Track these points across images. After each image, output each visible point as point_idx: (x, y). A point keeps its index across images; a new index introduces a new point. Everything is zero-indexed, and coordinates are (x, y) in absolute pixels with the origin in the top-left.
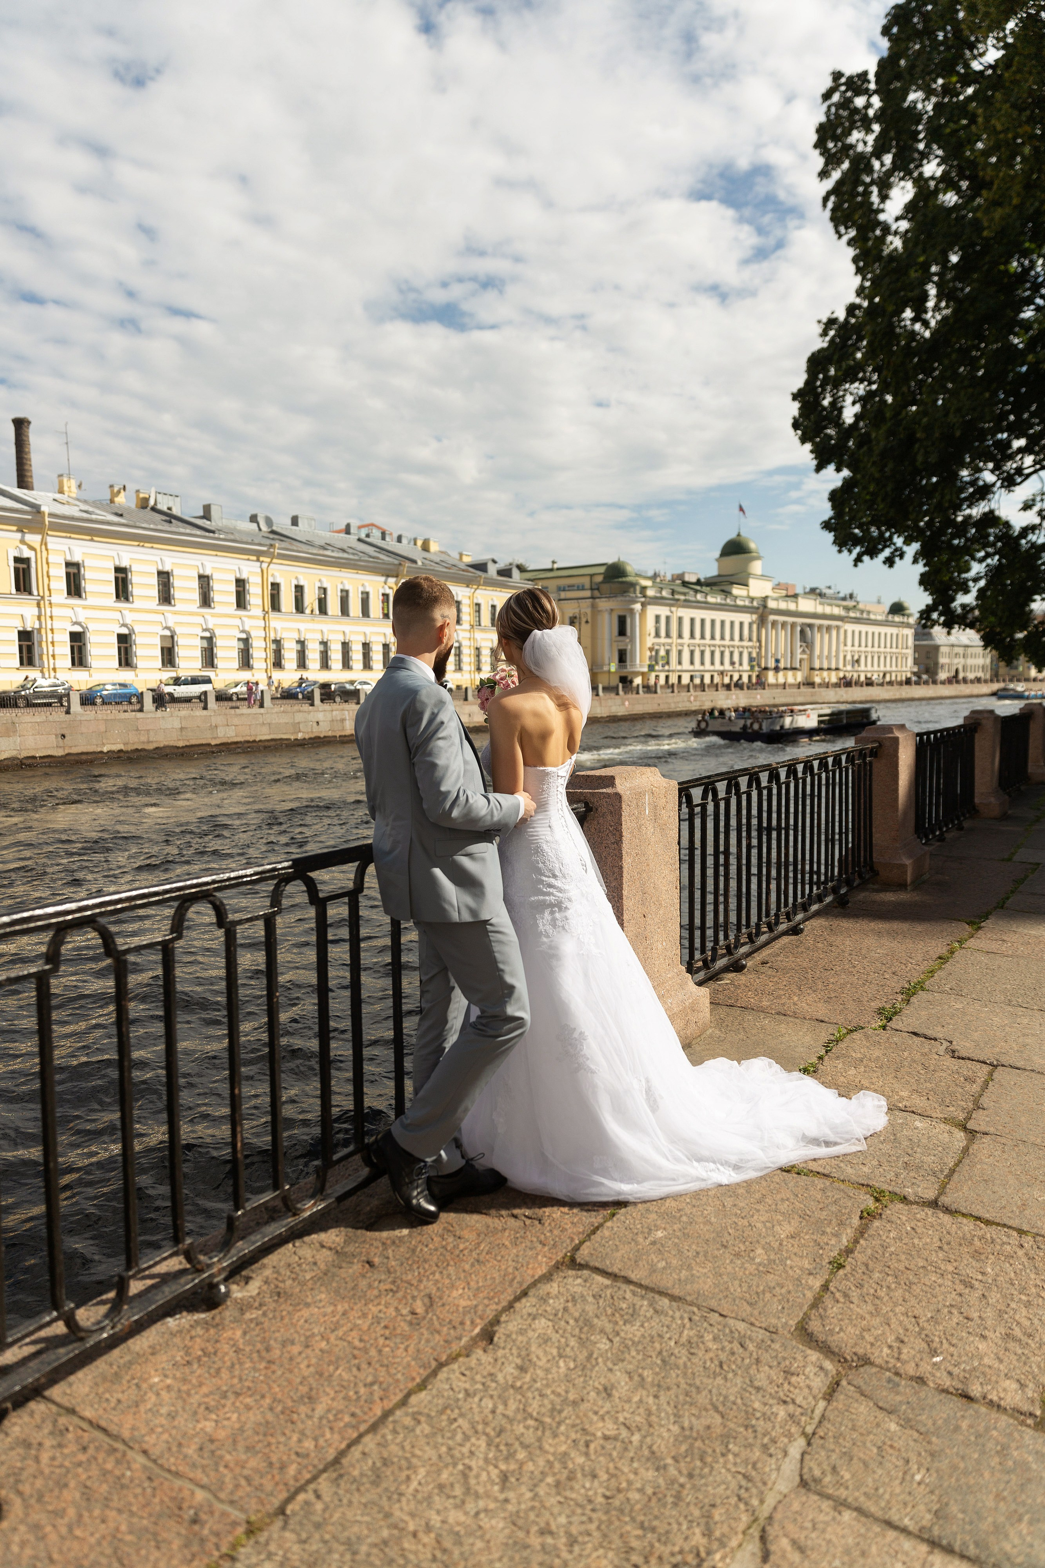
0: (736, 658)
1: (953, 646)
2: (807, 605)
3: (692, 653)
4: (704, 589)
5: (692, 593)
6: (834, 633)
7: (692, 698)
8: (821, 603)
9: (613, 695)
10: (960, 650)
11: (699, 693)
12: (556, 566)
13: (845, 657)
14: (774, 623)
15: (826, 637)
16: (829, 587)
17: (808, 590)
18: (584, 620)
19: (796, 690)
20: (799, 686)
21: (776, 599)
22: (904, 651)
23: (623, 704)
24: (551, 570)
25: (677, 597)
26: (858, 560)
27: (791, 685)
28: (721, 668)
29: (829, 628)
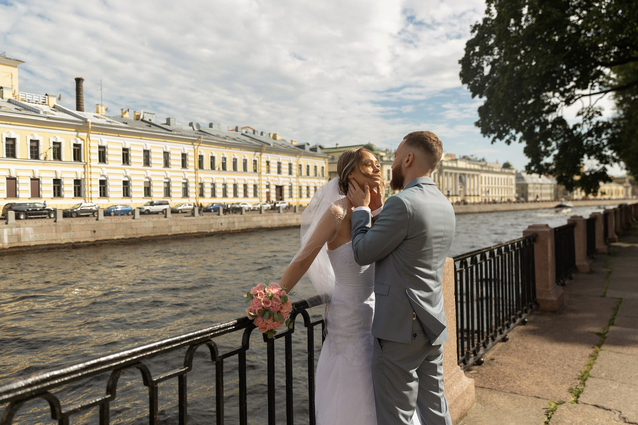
1: (534, 184)
2: (462, 164)
6: (476, 178)
8: (468, 163)
10: (539, 186)
12: (338, 146)
13: (481, 190)
14: (446, 173)
15: (472, 180)
16: (472, 156)
17: (462, 157)
20: (459, 204)
21: (447, 161)
22: (511, 186)
24: (336, 148)
26: (494, 141)
29: (473, 176)
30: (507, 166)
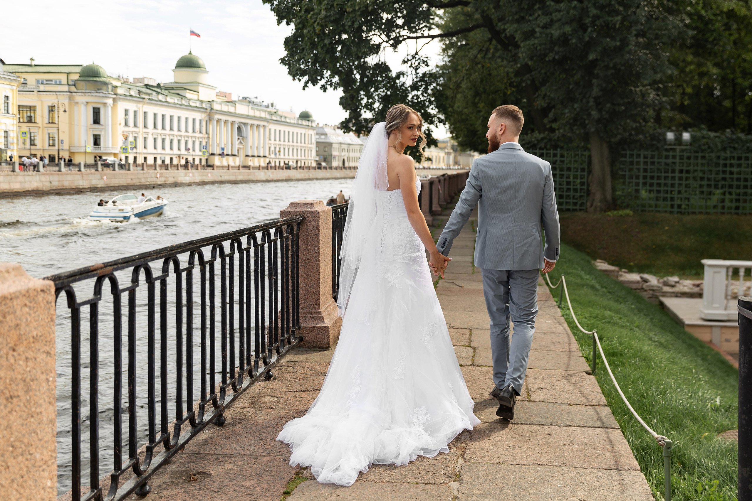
0: (190, 146)
1: (341, 143)
2: (242, 109)
3: (155, 140)
4: (163, 92)
5: (154, 93)
6: (262, 130)
7: (158, 175)
8: (252, 108)
9: (93, 170)
10: (346, 147)
11: (164, 171)
12: (34, 63)
13: (270, 148)
14: (219, 121)
15: (256, 133)
16: (256, 98)
17: (241, 98)
18: (62, 109)
19: (237, 171)
20: (239, 168)
21: (220, 104)
22: (310, 146)
23: (102, 178)
24: (30, 66)
25: (142, 96)
26: (305, 86)
27: (233, 167)
28: (179, 153)
29: (258, 126)
30: (305, 116)
